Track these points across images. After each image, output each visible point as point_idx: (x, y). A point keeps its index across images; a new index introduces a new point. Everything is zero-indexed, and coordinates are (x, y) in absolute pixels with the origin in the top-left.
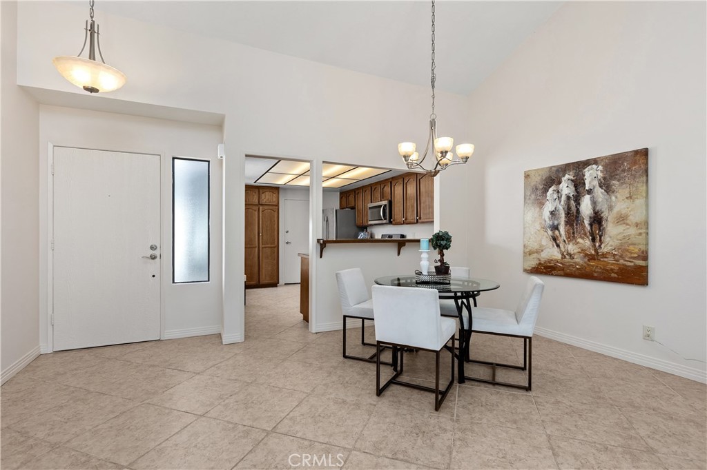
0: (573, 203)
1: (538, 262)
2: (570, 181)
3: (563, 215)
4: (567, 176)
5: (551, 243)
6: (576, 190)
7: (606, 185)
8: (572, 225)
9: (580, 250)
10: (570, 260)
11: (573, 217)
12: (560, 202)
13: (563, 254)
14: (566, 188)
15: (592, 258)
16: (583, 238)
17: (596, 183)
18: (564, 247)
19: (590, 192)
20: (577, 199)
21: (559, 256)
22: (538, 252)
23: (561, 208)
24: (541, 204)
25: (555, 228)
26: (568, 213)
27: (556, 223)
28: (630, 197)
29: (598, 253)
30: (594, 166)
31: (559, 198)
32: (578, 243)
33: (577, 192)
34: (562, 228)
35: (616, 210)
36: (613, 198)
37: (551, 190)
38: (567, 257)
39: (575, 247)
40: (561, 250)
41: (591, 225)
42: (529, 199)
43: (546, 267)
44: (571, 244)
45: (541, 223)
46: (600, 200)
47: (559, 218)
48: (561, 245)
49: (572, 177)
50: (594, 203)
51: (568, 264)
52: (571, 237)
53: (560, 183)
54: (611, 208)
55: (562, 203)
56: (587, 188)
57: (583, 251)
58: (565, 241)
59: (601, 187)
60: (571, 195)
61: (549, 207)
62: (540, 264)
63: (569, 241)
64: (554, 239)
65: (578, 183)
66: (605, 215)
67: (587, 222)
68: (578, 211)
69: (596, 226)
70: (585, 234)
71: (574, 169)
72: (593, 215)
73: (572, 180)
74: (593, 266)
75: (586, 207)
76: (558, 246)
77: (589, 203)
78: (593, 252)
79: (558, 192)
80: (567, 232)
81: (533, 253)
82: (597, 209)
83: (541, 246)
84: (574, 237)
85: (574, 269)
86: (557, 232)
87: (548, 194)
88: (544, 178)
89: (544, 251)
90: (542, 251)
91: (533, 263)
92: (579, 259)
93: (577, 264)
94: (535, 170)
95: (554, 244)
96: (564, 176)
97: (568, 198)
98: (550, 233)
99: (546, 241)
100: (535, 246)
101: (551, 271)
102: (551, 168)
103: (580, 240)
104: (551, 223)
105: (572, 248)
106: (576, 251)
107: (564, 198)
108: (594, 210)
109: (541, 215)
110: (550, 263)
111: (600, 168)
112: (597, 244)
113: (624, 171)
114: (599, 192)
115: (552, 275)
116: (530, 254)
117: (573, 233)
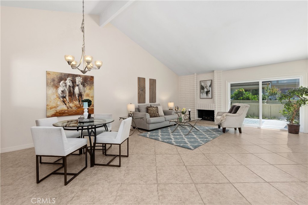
0: (72, 89)
1: (55, 112)
2: (70, 80)
3: (67, 92)
4: (69, 78)
5: (62, 103)
6: (73, 84)
7: (83, 84)
8: (71, 97)
9: (75, 105)
10: (71, 109)
11: (72, 94)
12: (66, 87)
13: (68, 107)
14: (69, 82)
15: (79, 108)
16: (76, 101)
17: (80, 83)
18: (68, 105)
19: (78, 85)
20: (74, 87)
21: (66, 108)
22: (55, 107)
23: (67, 90)
24: (57, 87)
25: (64, 97)
26: (70, 92)
27: (64, 95)
28: (90, 89)
29: (81, 106)
30: (79, 77)
31: (66, 86)
32: (74, 103)
33: (73, 85)
34: (67, 98)
35: (86, 92)
36: (85, 89)
37: (62, 82)
38: (70, 108)
39: (73, 104)
40: (67, 106)
41: (78, 97)
42: (50, 84)
43: (60, 113)
44: (71, 103)
45: (57, 95)
46: (81, 89)
47: (66, 94)
48: (67, 104)
49: (71, 79)
50: (79, 89)
51: (70, 111)
52: (71, 101)
53: (66, 80)
54: (85, 92)
55: (67, 88)
56: (77, 84)
57: (76, 105)
58: (68, 102)
59: (82, 84)
60: (71, 86)
62: (57, 112)
63: (70, 103)
64: (64, 102)
65: (74, 82)
66: (83, 93)
67: (77, 96)
68: (74, 91)
69: (80, 97)
70: (77, 100)
71: (72, 76)
72: (79, 93)
73: (71, 80)
74: (79, 110)
75: (77, 90)
76: (66, 104)
77: (78, 89)
78: (79, 106)
79: (65, 83)
80: (69, 99)
81: (53, 108)
82: (80, 91)
83: (57, 105)
84: (72, 101)
85: (72, 112)
86: (65, 99)
87: (61, 83)
88: (58, 76)
89: (59, 107)
90: (58, 107)
91: (53, 112)
92: (74, 109)
93: (74, 110)
94: (53, 72)
95: (64, 104)
96: (68, 78)
97: (70, 86)
98: (62, 99)
99: (59, 102)
100: (54, 105)
101: (62, 115)
102: (62, 73)
103: (74, 102)
104: (62, 95)
105: (71, 105)
106: (73, 106)
107: (68, 86)
108: (79, 91)
109: (57, 92)
110: (62, 111)
111: (81, 78)
112: (81, 103)
113: (88, 81)
114: (81, 86)
115: (63, 116)
116: (51, 109)
117: (72, 99)
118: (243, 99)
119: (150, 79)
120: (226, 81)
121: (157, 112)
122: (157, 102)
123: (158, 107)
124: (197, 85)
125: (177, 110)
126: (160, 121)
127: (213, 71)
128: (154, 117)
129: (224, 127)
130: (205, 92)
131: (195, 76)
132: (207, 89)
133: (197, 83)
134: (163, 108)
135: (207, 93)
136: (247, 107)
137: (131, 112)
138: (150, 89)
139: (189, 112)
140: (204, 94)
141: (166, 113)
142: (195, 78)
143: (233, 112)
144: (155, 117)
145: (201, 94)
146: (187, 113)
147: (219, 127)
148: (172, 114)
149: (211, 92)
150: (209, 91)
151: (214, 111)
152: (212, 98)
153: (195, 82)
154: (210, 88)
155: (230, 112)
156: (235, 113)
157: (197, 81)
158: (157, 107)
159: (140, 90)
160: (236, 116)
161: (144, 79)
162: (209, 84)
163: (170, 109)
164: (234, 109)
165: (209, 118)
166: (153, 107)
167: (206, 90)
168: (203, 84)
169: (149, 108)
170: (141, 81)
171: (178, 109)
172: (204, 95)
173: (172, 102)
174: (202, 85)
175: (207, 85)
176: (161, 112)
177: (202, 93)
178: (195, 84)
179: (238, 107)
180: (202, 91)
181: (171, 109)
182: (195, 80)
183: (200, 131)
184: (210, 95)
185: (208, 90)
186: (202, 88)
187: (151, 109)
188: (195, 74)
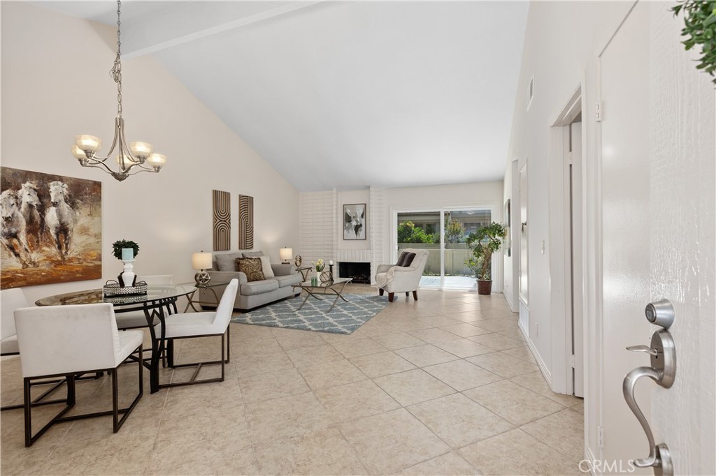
0: (36, 213)
2: (32, 190)
3: (23, 222)
4: (28, 184)
5: (6, 253)
7: (72, 201)
8: (35, 234)
9: (45, 258)
11: (36, 227)
12: (19, 209)
13: (24, 264)
14: (27, 196)
15: (58, 263)
16: (49, 247)
17: (61, 198)
18: (26, 256)
19: (55, 204)
20: (42, 209)
21: (18, 267)
23: (21, 215)
25: (12, 235)
26: (31, 222)
27: (13, 230)
28: (90, 215)
29: (64, 259)
30: (59, 182)
31: (18, 204)
32: (44, 251)
34: (23, 236)
35: (80, 223)
36: (78, 213)
37: (5, 194)
38: (30, 265)
39: (39, 255)
40: (21, 260)
41: (57, 234)
46: (66, 213)
47: (18, 226)
48: (22, 254)
49: (34, 186)
50: (60, 215)
51: (30, 273)
52: (35, 245)
54: (75, 221)
55: (22, 210)
56: (52, 200)
57: (49, 258)
58: (26, 250)
59: (66, 202)
60: (34, 204)
61: (3, 212)
64: (12, 248)
65: (43, 194)
66: (71, 226)
67: (52, 232)
68: (43, 220)
69: (62, 235)
70: (51, 243)
71: (37, 179)
72: (59, 226)
73: (35, 190)
74: (60, 271)
75: (51, 217)
76: (17, 255)
77: (55, 215)
78: (60, 259)
79: (16, 198)
80: (30, 240)
82: (63, 220)
84: (38, 245)
85: (38, 277)
86: (15, 241)
92: (44, 267)
93: (42, 271)
95: (12, 253)
97: (30, 206)
98: (5, 241)
101: (7, 284)
103: (45, 248)
104: (5, 231)
105: (35, 256)
106: (40, 259)
107: (24, 205)
108: (60, 221)
111: (65, 185)
112: (64, 251)
113: (86, 194)
114: (65, 207)
117: (38, 242)
118: (412, 241)
119: (240, 197)
120: (391, 208)
121: (260, 269)
122: (256, 248)
123: (261, 258)
124: (337, 213)
125: (298, 264)
126: (270, 289)
127: (368, 188)
128: (253, 281)
129: (391, 292)
130: (353, 228)
131: (335, 195)
132: (357, 221)
133: (337, 209)
134: (271, 261)
135: (357, 228)
136: (425, 254)
137: (202, 270)
138: (240, 218)
139: (331, 266)
140: (350, 231)
141: (278, 272)
142: (335, 199)
143: (404, 264)
144: (257, 280)
145: (345, 231)
146: (327, 269)
147: (382, 292)
148: (292, 272)
149: (363, 228)
150: (361, 225)
151: (369, 264)
152: (366, 239)
153: (334, 207)
154: (363, 220)
155: (400, 264)
156: (408, 265)
157: (337, 205)
158: (259, 259)
159: (218, 221)
160: (410, 271)
161: (227, 195)
162: (360, 211)
163: (285, 262)
164: (407, 258)
165: (360, 278)
166: (251, 259)
167: (354, 223)
168: (349, 211)
169: (242, 262)
170: (220, 199)
171: (300, 261)
172: (352, 234)
173: (289, 248)
174: (346, 214)
175: (356, 213)
176: (268, 271)
177: (348, 229)
178: (334, 211)
179: (412, 256)
180: (347, 225)
181: (287, 262)
182: (334, 203)
183: (350, 302)
184: (362, 234)
185: (359, 224)
186: (348, 219)
187: (248, 263)
188: (335, 191)
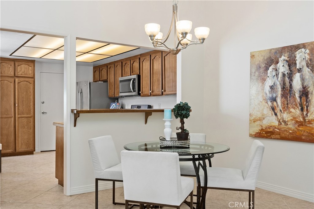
0: (287, 80)
1: (260, 128)
2: (285, 62)
3: (280, 89)
4: (283, 57)
5: (271, 112)
6: (290, 69)
7: (311, 65)
8: (286, 98)
9: (292, 118)
10: (284, 126)
11: (287, 91)
12: (278, 78)
13: (279, 122)
14: (282, 68)
15: (301, 124)
16: (294, 108)
17: (304, 63)
18: (281, 116)
19: (299, 70)
20: (291, 76)
21: (276, 123)
22: (260, 120)
23: (278, 83)
24: (264, 80)
25: (274, 100)
26: (283, 88)
27: (274, 95)
29: (305, 120)
30: (303, 50)
31: (277, 75)
32: (291, 112)
33: (291, 71)
34: (279, 100)
37: (271, 68)
38: (283, 124)
39: (288, 115)
40: (278, 118)
41: (300, 97)
42: (254, 75)
43: (267, 132)
44: (285, 113)
45: (263, 96)
46: (307, 77)
47: (277, 92)
48: (278, 114)
49: (286, 58)
50: (303, 80)
51: (283, 129)
52: (286, 107)
53: (277, 63)
55: (279, 79)
56: (298, 67)
57: (294, 118)
58: (281, 111)
59: (308, 66)
60: (286, 73)
61: (269, 82)
62: (262, 130)
63: (284, 111)
64: (273, 109)
65: (291, 63)
66: (310, 89)
67: (297, 95)
68: (291, 86)
69: (304, 98)
70: (296, 105)
71: (288, 52)
72: (302, 89)
73: (287, 61)
74: (301, 131)
75: (297, 83)
76: (276, 114)
77: (299, 79)
79: (276, 70)
80: (283, 103)
81: (257, 120)
82: (305, 84)
83: (263, 115)
84: (288, 107)
85: (288, 134)
86: (275, 103)
87: (269, 71)
88: (266, 58)
89: (265, 119)
90: (264, 119)
91: (257, 128)
92: (291, 126)
93: (290, 129)
94: (259, 51)
95: (273, 113)
96: (281, 57)
97: (284, 75)
98: (270, 103)
99: (267, 111)
100: (259, 115)
101: (270, 135)
102: (271, 50)
103: (292, 110)
104: (271, 96)
105: (286, 116)
106: (289, 119)
107: (280, 75)
108: (302, 85)
109: (263, 89)
110: (269, 128)
111: (307, 51)
112: (305, 113)
114: (307, 71)
115: (271, 138)
116: (254, 122)
117: (287, 104)
